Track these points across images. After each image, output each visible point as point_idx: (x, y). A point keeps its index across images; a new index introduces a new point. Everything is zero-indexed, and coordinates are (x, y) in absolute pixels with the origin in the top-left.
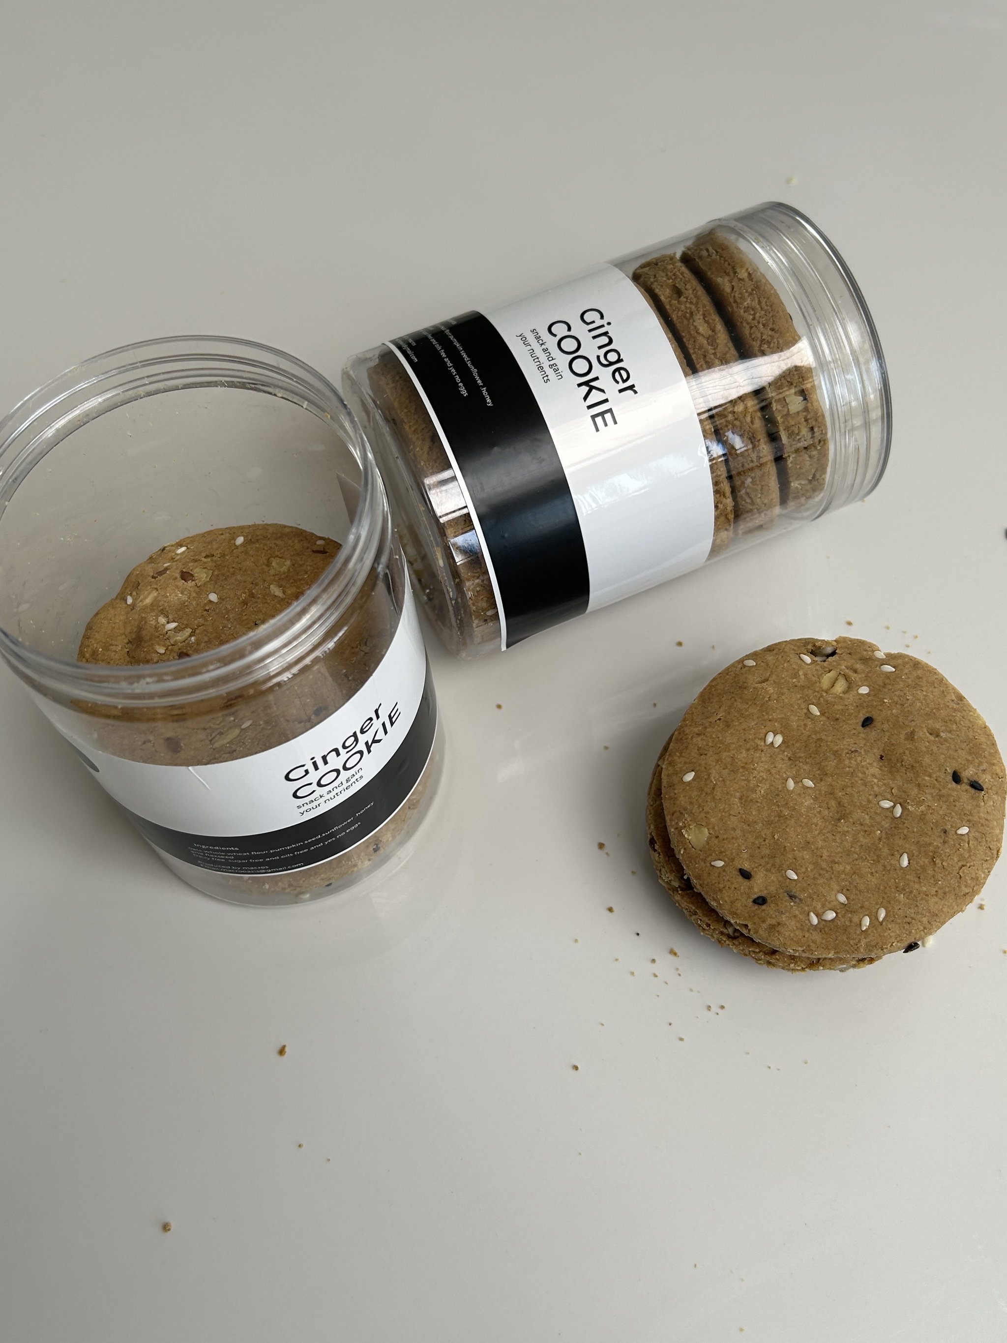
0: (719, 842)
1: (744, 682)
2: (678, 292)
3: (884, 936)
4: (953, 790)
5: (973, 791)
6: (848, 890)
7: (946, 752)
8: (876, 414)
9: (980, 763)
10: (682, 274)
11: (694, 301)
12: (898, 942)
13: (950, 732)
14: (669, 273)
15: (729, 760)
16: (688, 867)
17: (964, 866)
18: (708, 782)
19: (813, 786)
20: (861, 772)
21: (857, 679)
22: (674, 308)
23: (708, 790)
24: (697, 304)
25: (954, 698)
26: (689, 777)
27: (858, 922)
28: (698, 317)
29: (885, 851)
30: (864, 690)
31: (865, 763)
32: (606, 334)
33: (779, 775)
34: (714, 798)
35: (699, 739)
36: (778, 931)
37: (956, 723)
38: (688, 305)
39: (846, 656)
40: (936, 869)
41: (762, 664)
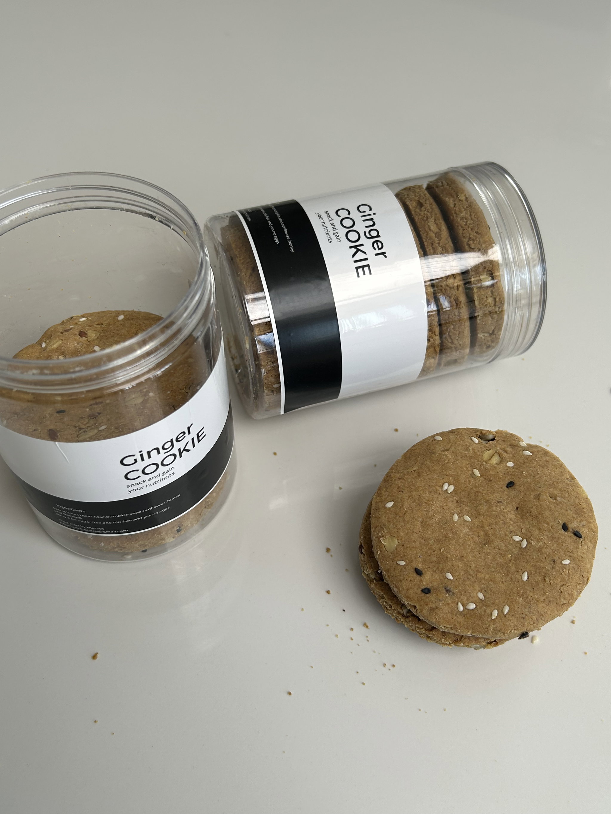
0: (404, 549)
1: (433, 450)
2: (421, 205)
3: (506, 625)
4: (562, 535)
5: (575, 537)
6: (485, 591)
7: (560, 510)
8: (536, 299)
9: (581, 521)
10: (425, 195)
11: (430, 210)
12: (515, 630)
13: (564, 498)
14: (416, 194)
15: (417, 497)
16: (381, 563)
17: (564, 585)
18: (402, 509)
19: (470, 520)
20: (503, 516)
21: (507, 457)
22: (417, 213)
23: (401, 515)
24: (431, 213)
25: (568, 477)
26: (390, 505)
27: (490, 613)
28: (431, 220)
29: (513, 568)
30: (510, 464)
31: (506, 510)
32: (372, 219)
33: (449, 511)
34: (404, 520)
35: (399, 482)
36: (436, 613)
37: (568, 493)
38: (426, 212)
39: (501, 442)
40: (546, 584)
41: (446, 440)
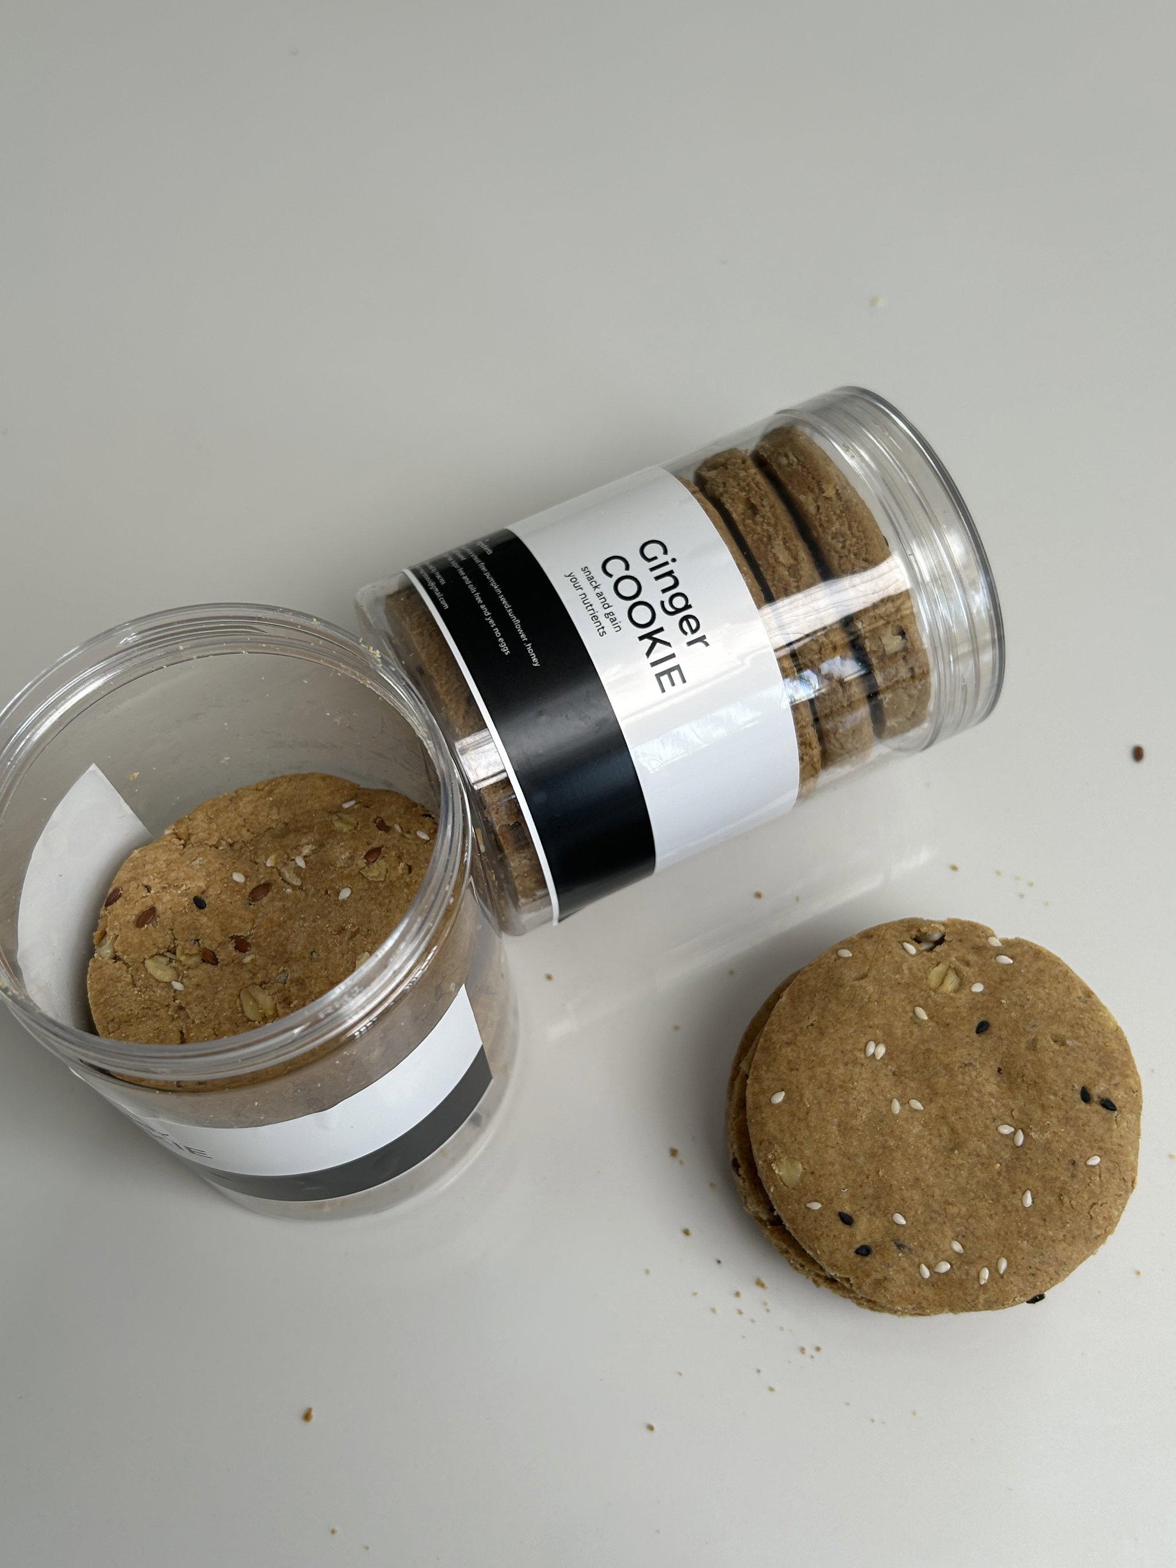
0: (815, 1179)
1: (840, 978)
2: (753, 509)
3: (1005, 1291)
4: (1082, 1111)
5: (1104, 1111)
6: (963, 1236)
7: (1073, 1064)
8: (986, 636)
9: (1112, 1076)
10: (757, 484)
11: (772, 521)
12: (1021, 1296)
13: (1077, 1039)
14: (742, 483)
15: (824, 1076)
16: (779, 1207)
17: (1095, 1204)
18: (801, 1105)
19: (922, 1108)
20: (976, 1090)
21: (970, 974)
22: (749, 529)
23: (802, 1116)
24: (775, 526)
25: (1080, 994)
26: (779, 1098)
27: (976, 1275)
28: (778, 542)
29: (1006, 1188)
30: (978, 988)
31: (981, 1079)
32: (670, 573)
33: (883, 1095)
34: (808, 1126)
35: (789, 1049)
36: (884, 1287)
37: (1084, 1027)
38: (765, 527)
39: (956, 945)
40: (1064, 1209)
41: (860, 955)
